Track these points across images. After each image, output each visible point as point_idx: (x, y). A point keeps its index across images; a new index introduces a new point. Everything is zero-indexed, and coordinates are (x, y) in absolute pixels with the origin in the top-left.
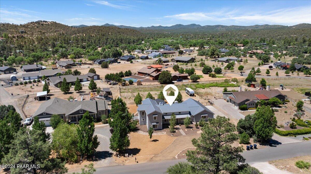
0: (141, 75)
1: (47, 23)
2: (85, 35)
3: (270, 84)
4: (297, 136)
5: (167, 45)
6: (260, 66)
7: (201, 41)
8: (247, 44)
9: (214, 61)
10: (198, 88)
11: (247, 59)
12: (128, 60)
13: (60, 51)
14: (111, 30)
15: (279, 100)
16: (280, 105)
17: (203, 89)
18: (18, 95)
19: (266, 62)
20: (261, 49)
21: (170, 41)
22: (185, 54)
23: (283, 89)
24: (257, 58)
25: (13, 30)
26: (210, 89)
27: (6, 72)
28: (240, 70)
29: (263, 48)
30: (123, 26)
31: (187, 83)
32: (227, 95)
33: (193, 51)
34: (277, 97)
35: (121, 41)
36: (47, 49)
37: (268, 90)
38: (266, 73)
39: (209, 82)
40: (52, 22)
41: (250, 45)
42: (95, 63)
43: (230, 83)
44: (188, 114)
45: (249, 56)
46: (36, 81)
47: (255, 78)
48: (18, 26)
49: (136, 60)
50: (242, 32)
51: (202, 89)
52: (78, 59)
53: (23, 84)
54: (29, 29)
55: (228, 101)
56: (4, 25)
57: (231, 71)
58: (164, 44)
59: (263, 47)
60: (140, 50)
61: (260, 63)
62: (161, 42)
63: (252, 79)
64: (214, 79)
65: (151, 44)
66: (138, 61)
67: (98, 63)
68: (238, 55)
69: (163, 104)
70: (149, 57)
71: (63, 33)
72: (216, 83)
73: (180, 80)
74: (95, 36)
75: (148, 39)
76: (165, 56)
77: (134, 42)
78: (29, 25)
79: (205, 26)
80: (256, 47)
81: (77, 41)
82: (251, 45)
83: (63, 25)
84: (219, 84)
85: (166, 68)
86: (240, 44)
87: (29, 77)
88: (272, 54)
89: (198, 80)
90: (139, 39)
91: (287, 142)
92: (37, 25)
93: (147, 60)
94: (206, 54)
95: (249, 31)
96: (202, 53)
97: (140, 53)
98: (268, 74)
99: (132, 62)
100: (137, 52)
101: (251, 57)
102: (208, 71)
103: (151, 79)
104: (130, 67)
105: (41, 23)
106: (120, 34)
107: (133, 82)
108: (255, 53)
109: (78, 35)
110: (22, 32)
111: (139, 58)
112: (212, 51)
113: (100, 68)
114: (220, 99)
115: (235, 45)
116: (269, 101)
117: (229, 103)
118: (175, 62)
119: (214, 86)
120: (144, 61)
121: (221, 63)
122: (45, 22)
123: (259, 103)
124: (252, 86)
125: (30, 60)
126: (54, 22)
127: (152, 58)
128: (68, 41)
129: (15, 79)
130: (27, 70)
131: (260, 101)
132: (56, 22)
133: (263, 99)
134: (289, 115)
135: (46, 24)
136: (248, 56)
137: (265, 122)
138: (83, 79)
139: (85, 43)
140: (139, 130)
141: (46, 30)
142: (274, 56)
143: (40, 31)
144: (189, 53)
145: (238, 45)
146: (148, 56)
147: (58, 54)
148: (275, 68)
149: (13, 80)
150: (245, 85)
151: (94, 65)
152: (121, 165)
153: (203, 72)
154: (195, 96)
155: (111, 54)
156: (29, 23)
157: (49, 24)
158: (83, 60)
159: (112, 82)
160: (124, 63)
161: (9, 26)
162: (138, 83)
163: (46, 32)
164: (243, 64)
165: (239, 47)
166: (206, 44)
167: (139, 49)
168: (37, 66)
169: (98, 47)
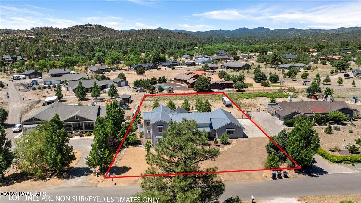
0: (177, 82)
1: (91, 26)
2: (130, 39)
3: (340, 95)
4: (355, 164)
5: (223, 51)
6: (332, 75)
7: (265, 46)
8: (322, 49)
9: (274, 68)
10: (242, 98)
11: (316, 66)
12: (170, 66)
13: (97, 55)
14: (161, 34)
15: (343, 115)
16: (346, 122)
17: (248, 100)
18: (30, 99)
19: (342, 70)
20: (340, 54)
21: (228, 45)
22: (242, 61)
23: (356, 102)
24: (331, 65)
25: (56, 34)
26: (256, 99)
27: (31, 77)
28: (303, 78)
29: (344, 54)
30: (178, 30)
31: (229, 93)
32: (272, 106)
33: (252, 58)
34: (340, 110)
35: (170, 46)
36: (85, 54)
37: (329, 102)
38: (338, 83)
39: (257, 92)
40: (97, 26)
41: (326, 50)
42: (131, 68)
43: (285, 93)
44: (209, 127)
45: (321, 63)
46: (55, 86)
47: (320, 88)
48: (61, 29)
49: (180, 67)
50: (320, 37)
51: (245, 99)
52: (116, 64)
53: (42, 88)
54: (72, 33)
55: (273, 115)
56: (47, 29)
57: (292, 79)
58: (220, 50)
59: (344, 52)
60: (188, 56)
61: (332, 71)
62: (217, 47)
63: (315, 89)
64: (266, 88)
65: (204, 49)
66: (181, 68)
67: (135, 68)
68: (307, 61)
69: (176, 113)
70: (197, 63)
71: (107, 37)
72: (267, 93)
73: (221, 88)
74: (142, 40)
75: (203, 44)
76: (217, 62)
77: (184, 47)
78: (73, 29)
79: (275, 30)
80: (333, 52)
81: (121, 45)
82: (328, 50)
83: (109, 28)
84: (269, 94)
85: (211, 75)
86: (314, 49)
87: (51, 82)
88: (354, 60)
89: (244, 89)
90: (191, 44)
91: (337, 172)
92: (80, 28)
93: (193, 67)
94: (267, 61)
95: (330, 35)
96: (262, 59)
97: (188, 59)
98: (340, 84)
99: (174, 69)
100: (185, 58)
101: (324, 63)
102: (261, 79)
103: (187, 86)
104: (170, 73)
105: (85, 26)
106: (171, 39)
107: (163, 90)
108: (329, 59)
109: (124, 39)
110: (64, 36)
111: (184, 64)
112: (274, 56)
113: (134, 75)
114: (264, 112)
115: (307, 50)
116: (328, 115)
117: (275, 117)
118: (226, 68)
119: (262, 96)
120: (189, 67)
121: (281, 70)
122: (90, 26)
123: (313, 117)
124: (313, 97)
125: (61, 65)
126: (99, 25)
127: (200, 64)
128: (110, 46)
129: (35, 83)
130: (54, 74)
131: (314, 115)
132: (101, 25)
133: (320, 112)
134: (355, 135)
135: (90, 28)
136: (319, 62)
137: (301, 140)
138: (107, 85)
139: (129, 48)
140: (142, 144)
141: (90, 35)
142: (356, 63)
143: (84, 36)
144: (247, 60)
145: (310, 50)
146: (195, 62)
147: (94, 59)
148: (353, 76)
149: (34, 85)
150: (304, 97)
151: (130, 71)
152: (92, 187)
153: (254, 79)
154: (233, 107)
155: (152, 60)
156: (73, 27)
157: (93, 27)
158: (120, 66)
159: (139, 89)
160: (165, 70)
161: (52, 30)
162: (169, 90)
163: (90, 36)
164: (311, 72)
165: (312, 53)
166: (271, 50)
167: (188, 54)
168: (65, 71)
169: (143, 52)
